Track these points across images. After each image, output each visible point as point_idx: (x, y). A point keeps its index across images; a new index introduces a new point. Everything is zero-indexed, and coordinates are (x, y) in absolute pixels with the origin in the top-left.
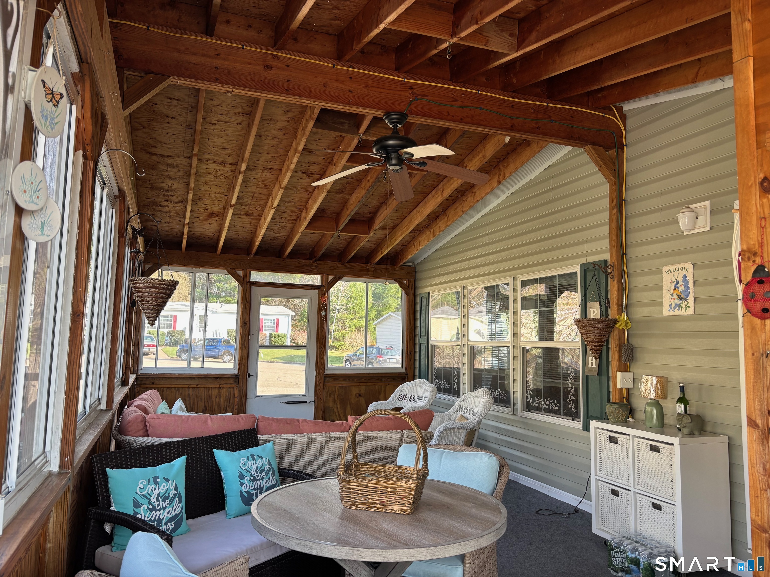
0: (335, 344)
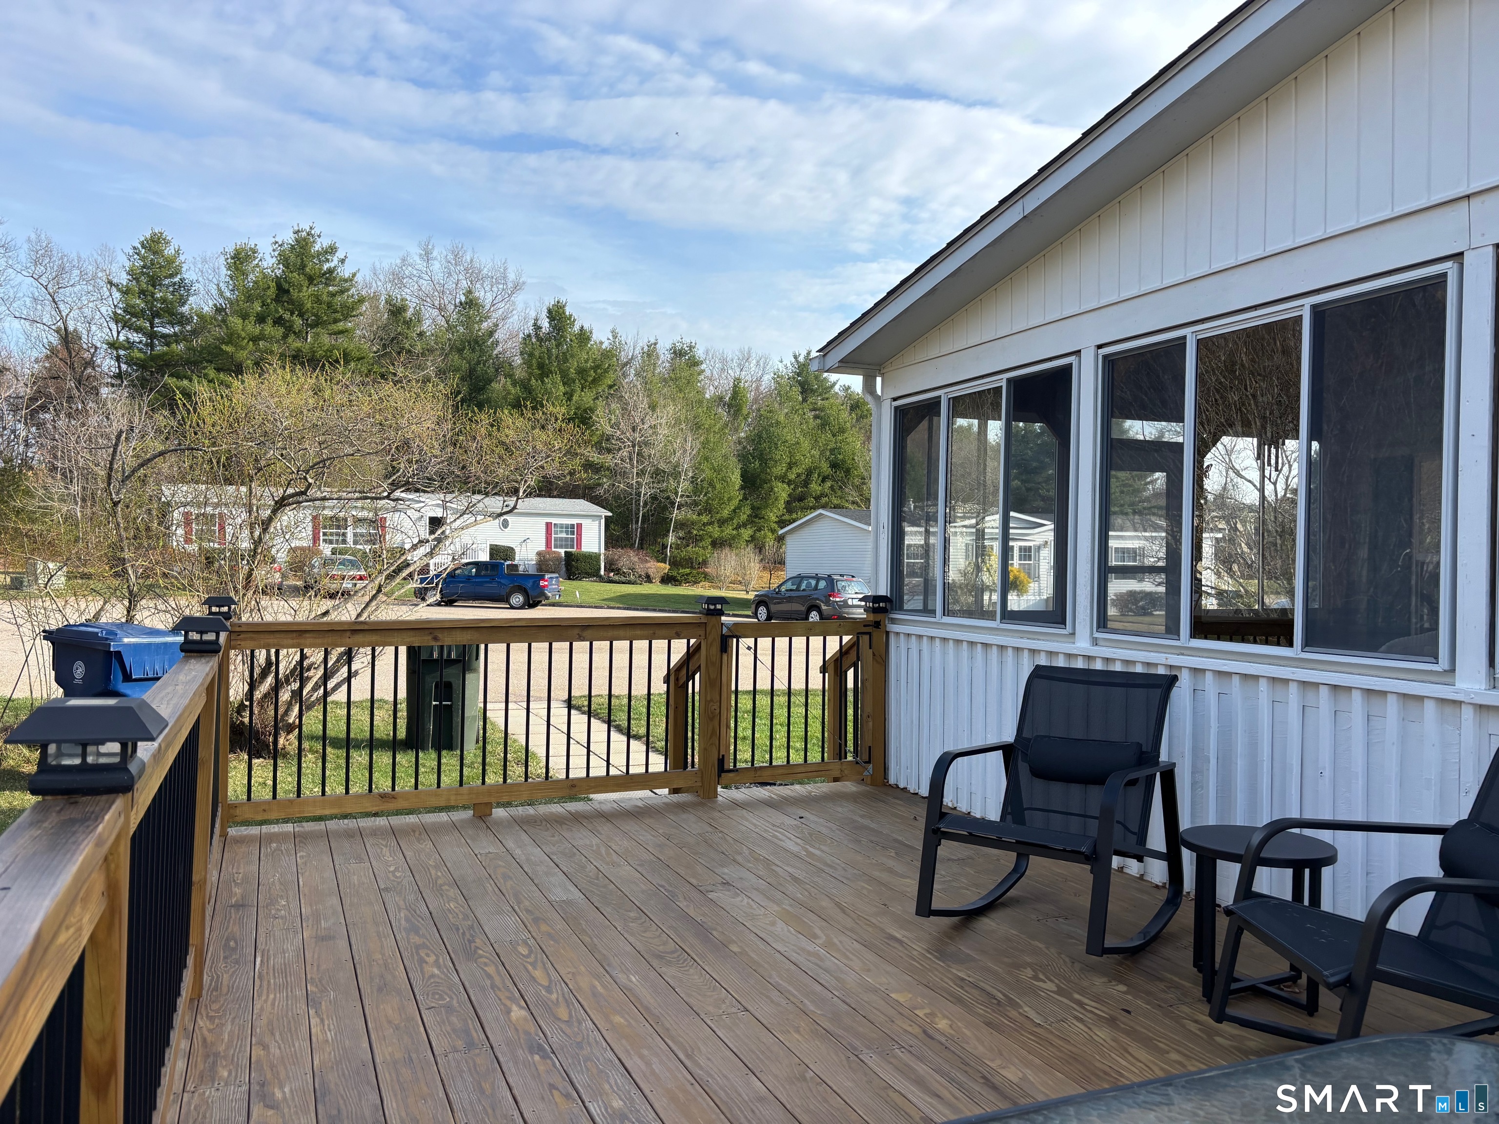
0: (675, 573)
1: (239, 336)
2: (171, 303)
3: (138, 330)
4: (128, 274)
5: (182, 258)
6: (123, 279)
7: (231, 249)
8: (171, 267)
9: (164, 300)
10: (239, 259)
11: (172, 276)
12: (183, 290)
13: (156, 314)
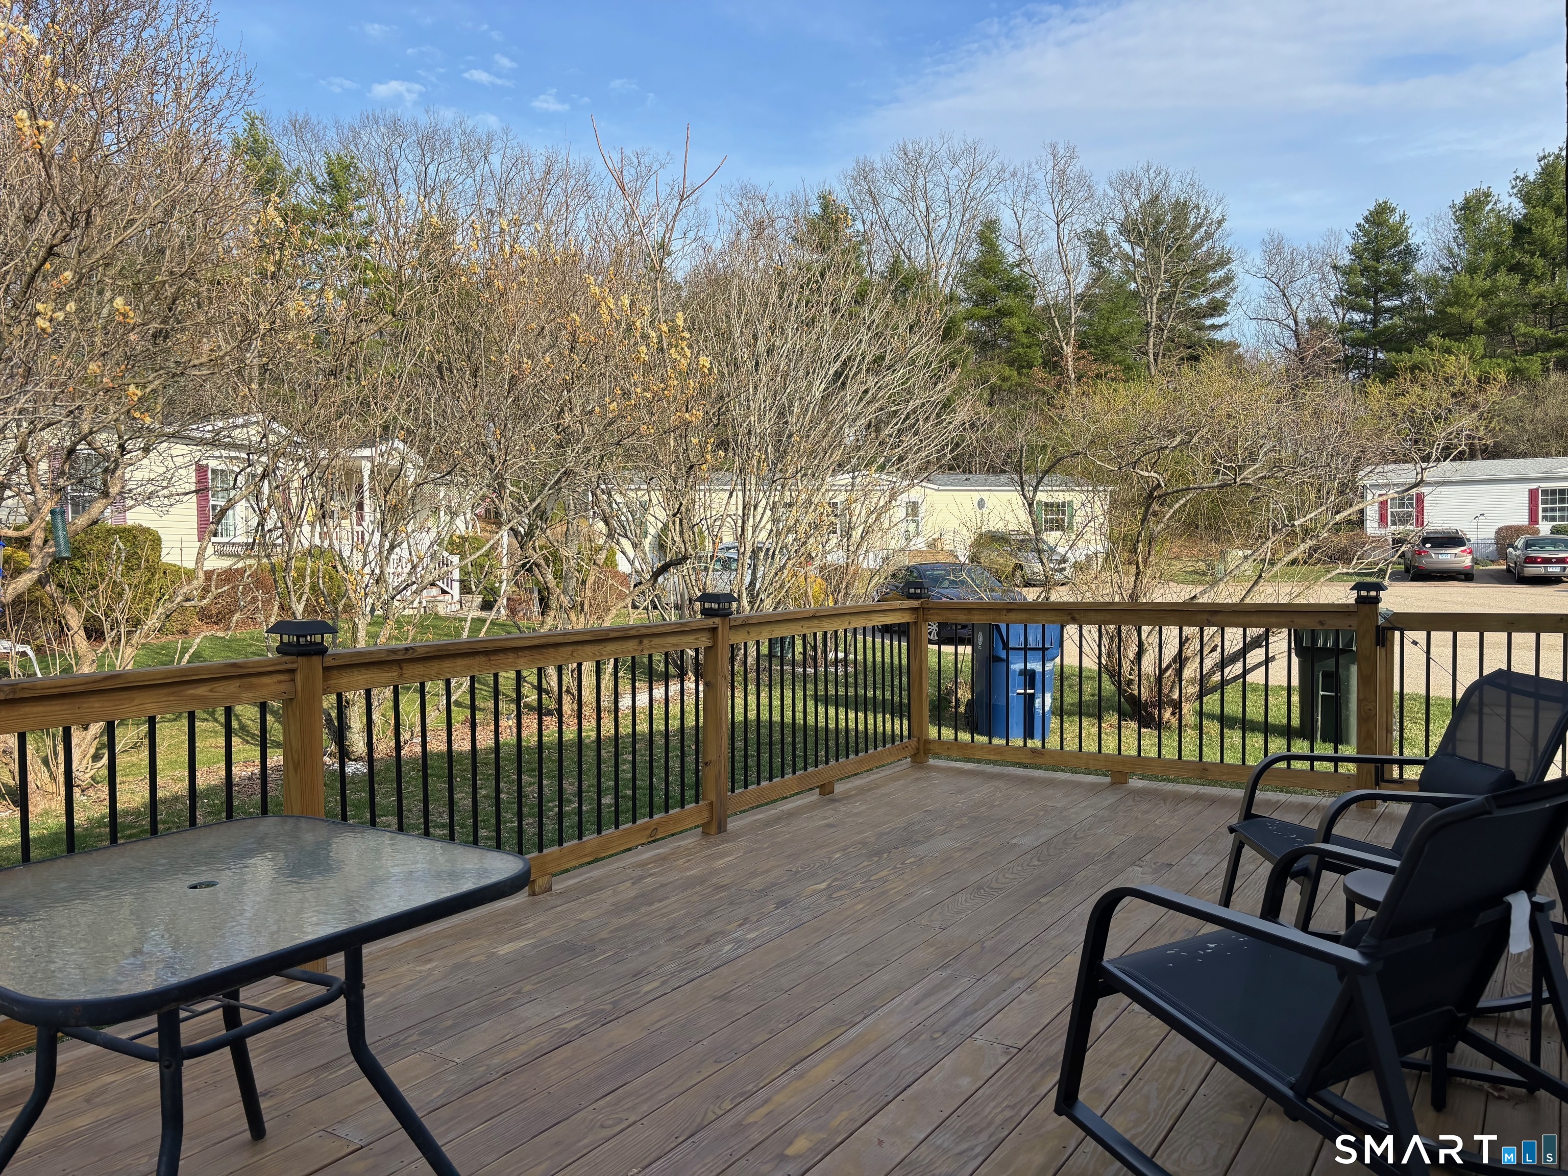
1: (1466, 294)
2: (1395, 274)
3: (1362, 309)
4: (1352, 253)
5: (1407, 223)
6: (1346, 259)
7: (1459, 200)
8: (1398, 234)
9: (1387, 272)
10: (1469, 208)
11: (1395, 245)
12: (1409, 254)
13: (1380, 289)
